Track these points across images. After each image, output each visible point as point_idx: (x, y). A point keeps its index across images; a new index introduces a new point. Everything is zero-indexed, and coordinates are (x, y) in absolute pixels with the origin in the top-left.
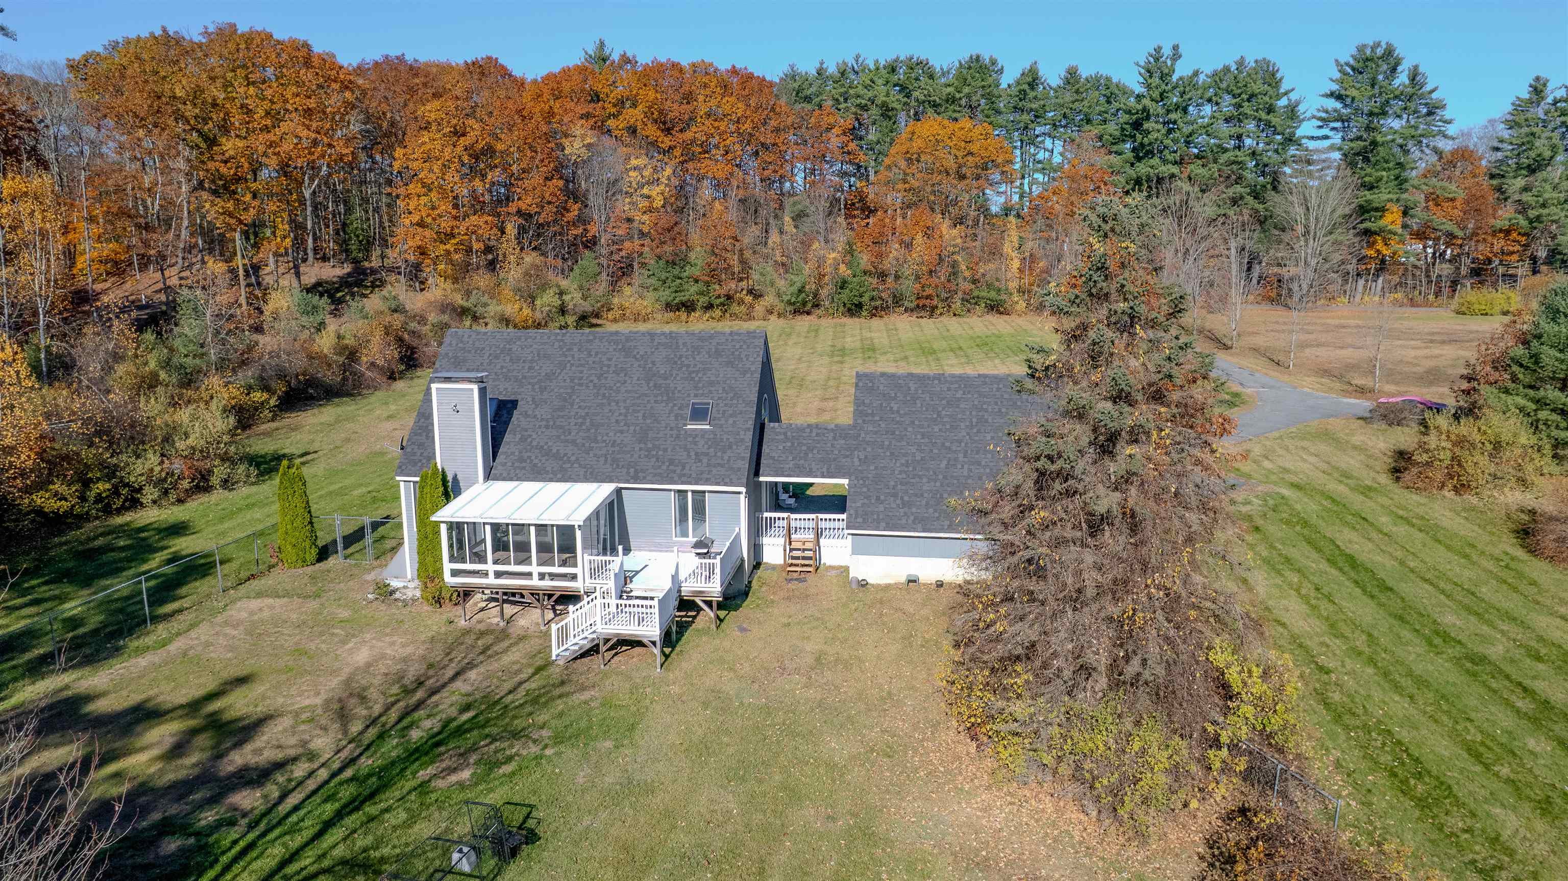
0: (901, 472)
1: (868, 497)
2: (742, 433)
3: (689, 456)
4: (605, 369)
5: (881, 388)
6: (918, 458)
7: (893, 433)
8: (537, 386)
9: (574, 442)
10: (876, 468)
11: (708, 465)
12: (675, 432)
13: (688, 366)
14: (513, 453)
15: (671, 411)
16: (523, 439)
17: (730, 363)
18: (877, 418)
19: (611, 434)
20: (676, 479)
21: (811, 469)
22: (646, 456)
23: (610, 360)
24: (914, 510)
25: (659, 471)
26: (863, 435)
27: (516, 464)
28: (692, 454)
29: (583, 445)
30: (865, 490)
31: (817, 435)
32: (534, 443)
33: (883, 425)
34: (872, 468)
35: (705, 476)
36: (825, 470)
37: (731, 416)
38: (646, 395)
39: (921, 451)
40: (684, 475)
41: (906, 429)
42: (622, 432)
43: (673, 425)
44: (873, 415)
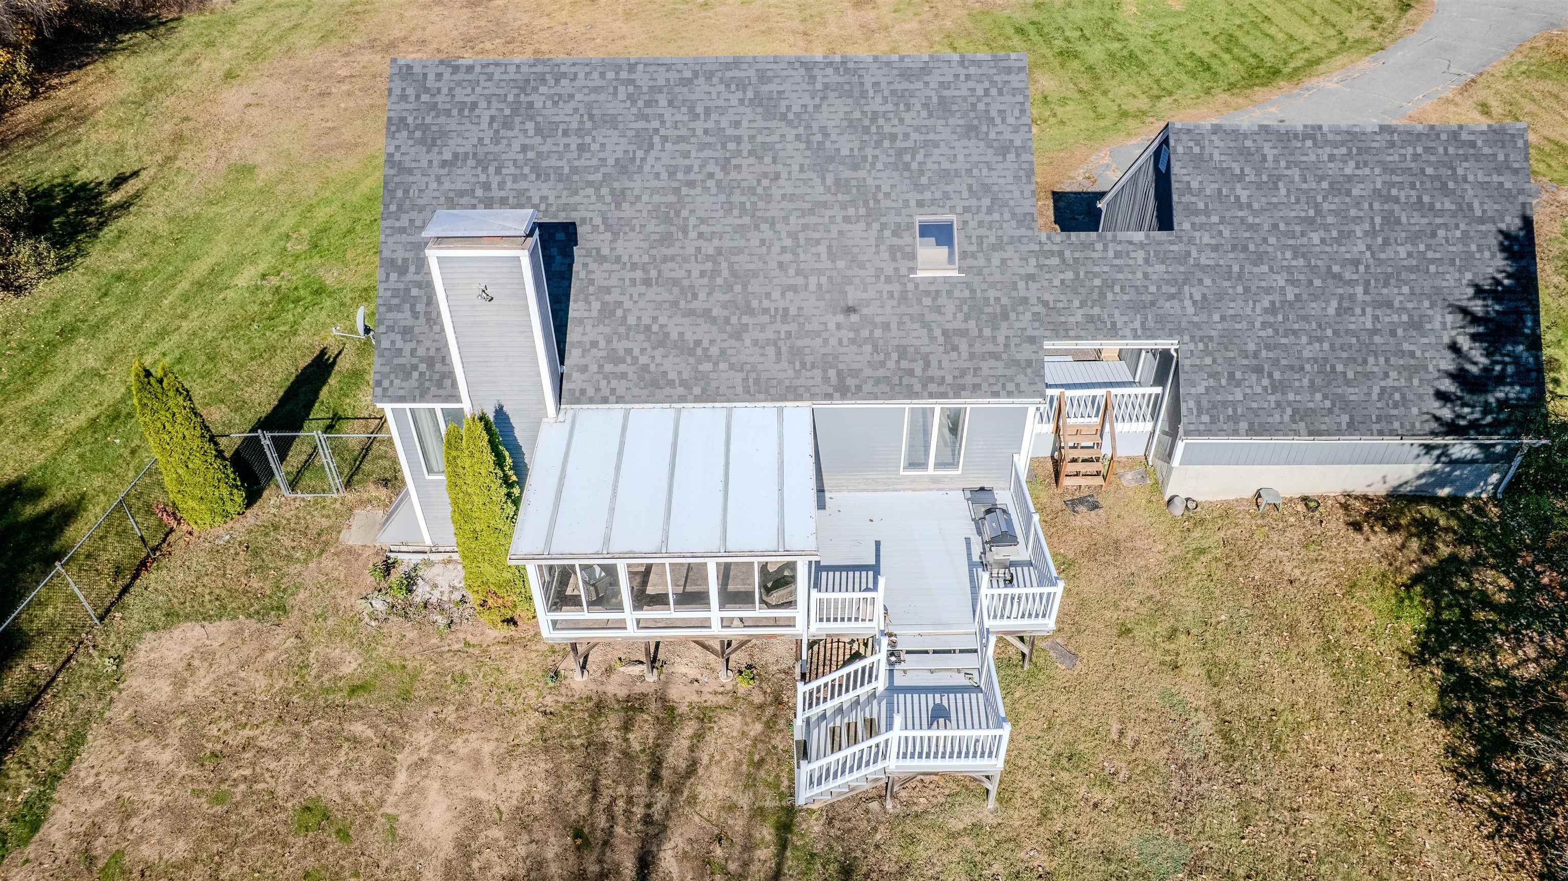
0: (1264, 325)
1: (1215, 375)
2: (1021, 285)
3: (932, 339)
4: (731, 146)
5: (1216, 157)
6: (1290, 297)
7: (1245, 249)
8: (605, 191)
9: (707, 313)
10: (1223, 318)
11: (972, 356)
12: (896, 288)
13: (893, 137)
14: (594, 344)
15: (880, 239)
16: (607, 312)
17: (970, 130)
18: (1215, 219)
19: (776, 295)
20: (918, 387)
21: (1114, 324)
22: (853, 341)
23: (737, 124)
24: (1291, 396)
25: (881, 372)
26: (1194, 254)
27: (608, 368)
28: (937, 332)
29: (727, 321)
30: (1208, 361)
32: (632, 320)
33: (1226, 233)
34: (1216, 317)
35: (969, 379)
36: (1137, 324)
37: (994, 248)
38: (824, 205)
39: (1292, 282)
40: (932, 379)
41: (1265, 240)
42: (794, 288)
43: (889, 271)
44: (1207, 212)
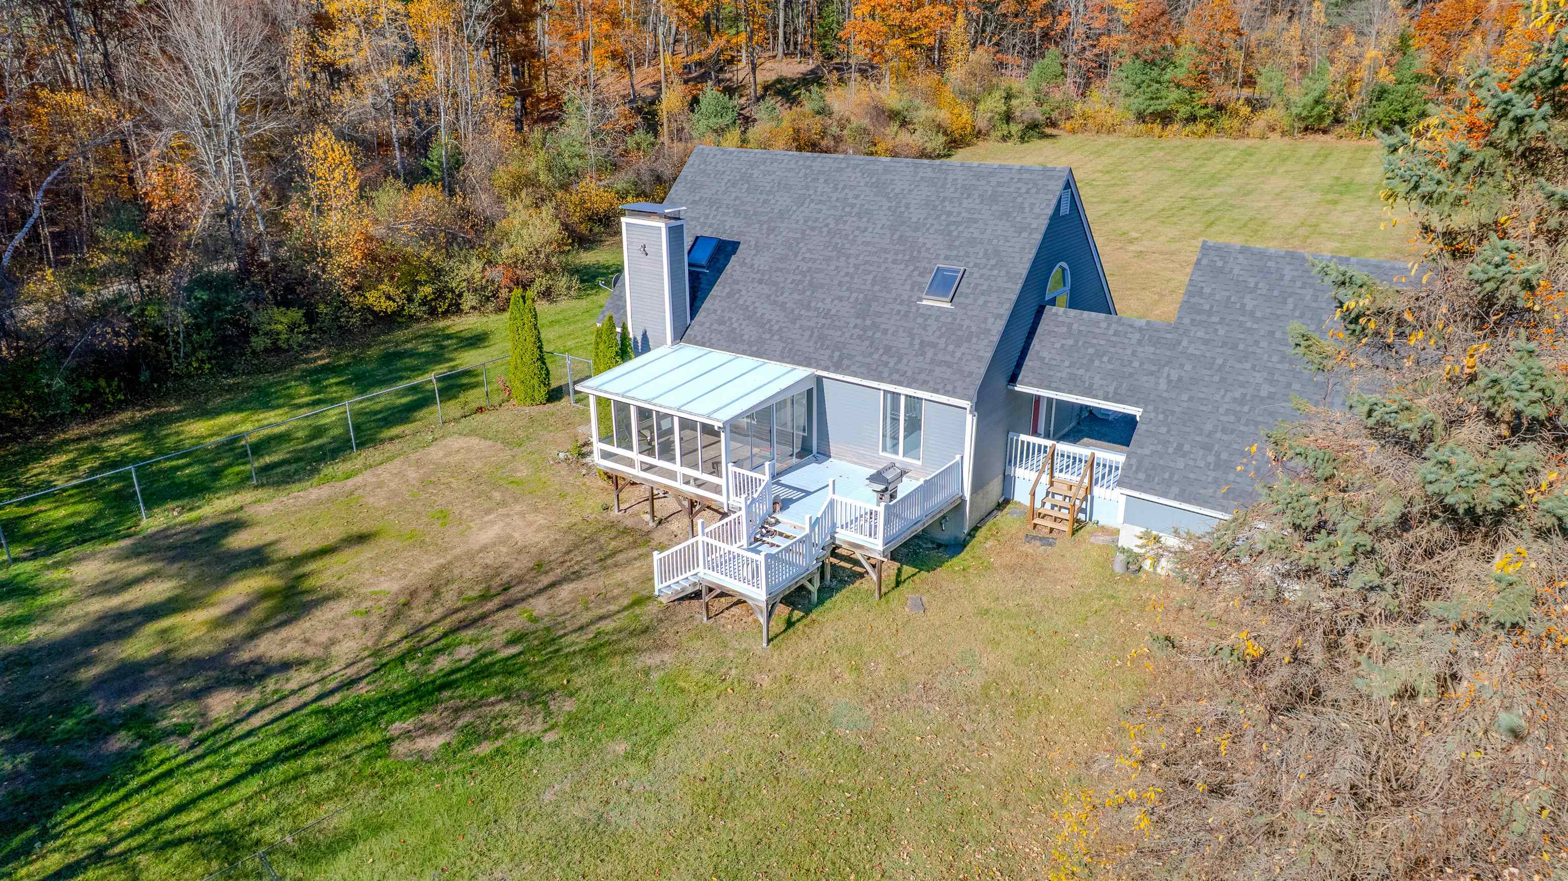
0: (1227, 412)
1: (1165, 444)
2: (991, 320)
3: (912, 344)
4: (848, 209)
5: (1236, 271)
6: (1264, 393)
7: (1234, 347)
8: (765, 226)
9: (783, 306)
10: (1191, 399)
11: (932, 361)
12: (903, 308)
13: (950, 214)
14: (715, 311)
15: (910, 276)
16: (730, 295)
17: (1005, 215)
18: (1215, 319)
19: (828, 300)
20: (886, 375)
21: (1091, 385)
22: (860, 337)
23: (856, 197)
24: (1231, 477)
25: (868, 360)
26: (1185, 343)
27: (715, 326)
28: (917, 342)
29: (793, 311)
30: (1163, 430)
31: (1116, 333)
32: (741, 302)
33: (1221, 332)
34: (1185, 397)
35: (923, 376)
36: (1111, 389)
37: (983, 293)
38: (885, 251)
39: (1272, 382)
40: (897, 371)
41: (1257, 343)
42: (841, 299)
43: (905, 297)
44: (1210, 313)
